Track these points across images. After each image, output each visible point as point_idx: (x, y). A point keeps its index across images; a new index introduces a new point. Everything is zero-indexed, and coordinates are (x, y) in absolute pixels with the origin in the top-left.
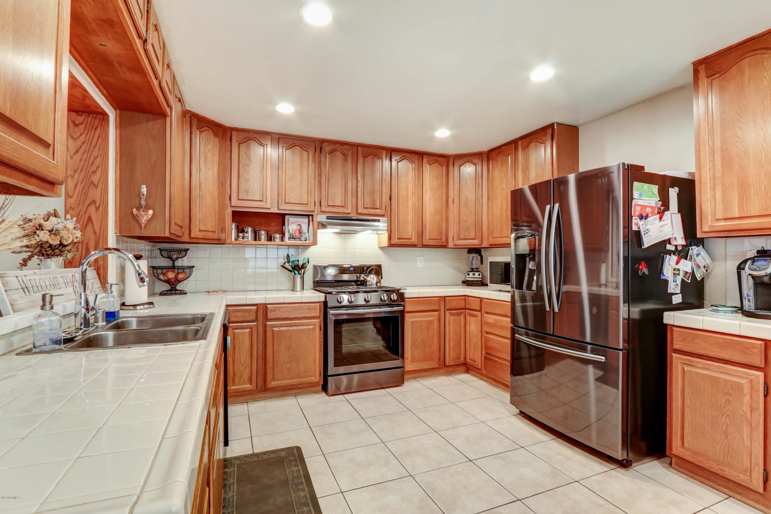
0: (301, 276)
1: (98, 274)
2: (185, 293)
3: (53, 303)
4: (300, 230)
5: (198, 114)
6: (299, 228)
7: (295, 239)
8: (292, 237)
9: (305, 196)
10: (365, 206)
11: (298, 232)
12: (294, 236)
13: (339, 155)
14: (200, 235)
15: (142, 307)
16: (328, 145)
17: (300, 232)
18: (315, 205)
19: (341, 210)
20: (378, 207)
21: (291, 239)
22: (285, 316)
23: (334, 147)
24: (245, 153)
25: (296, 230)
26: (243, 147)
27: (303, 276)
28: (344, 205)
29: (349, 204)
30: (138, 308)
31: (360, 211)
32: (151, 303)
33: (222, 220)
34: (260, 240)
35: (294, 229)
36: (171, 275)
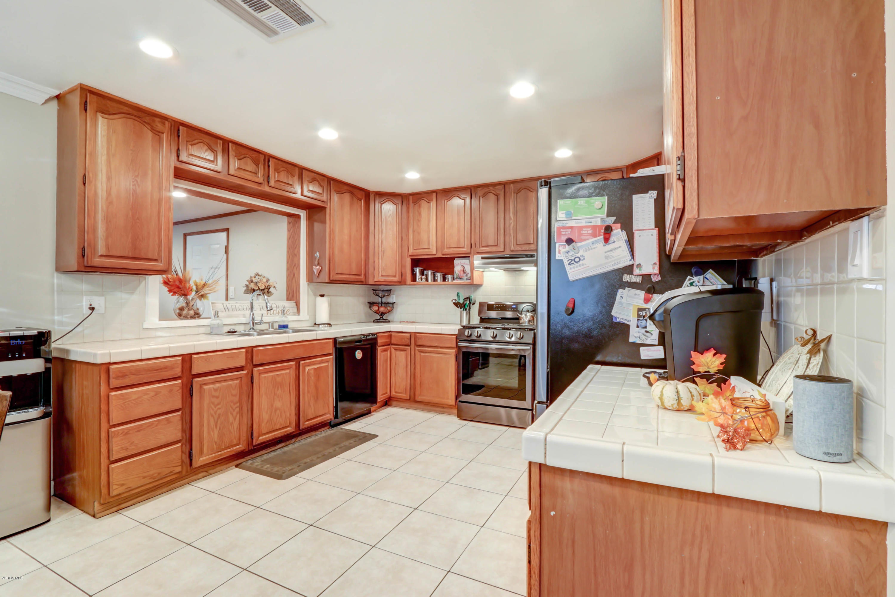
0: (467, 312)
1: (297, 305)
2: (389, 322)
3: (219, 314)
4: (464, 271)
5: (380, 192)
6: (463, 269)
7: (461, 278)
8: (460, 278)
9: (462, 240)
10: (518, 243)
11: (462, 272)
12: (460, 276)
13: (492, 197)
14: (381, 279)
15: (323, 325)
16: (481, 189)
17: (464, 272)
18: (471, 248)
19: (494, 249)
20: (532, 242)
21: (457, 279)
22: (428, 344)
23: (487, 190)
24: (418, 211)
25: (461, 271)
26: (417, 206)
27: (469, 312)
28: (496, 244)
29: (501, 242)
30: (321, 326)
31: (513, 248)
32: (330, 324)
33: (403, 266)
34: (437, 281)
35: (459, 270)
36: (382, 309)
